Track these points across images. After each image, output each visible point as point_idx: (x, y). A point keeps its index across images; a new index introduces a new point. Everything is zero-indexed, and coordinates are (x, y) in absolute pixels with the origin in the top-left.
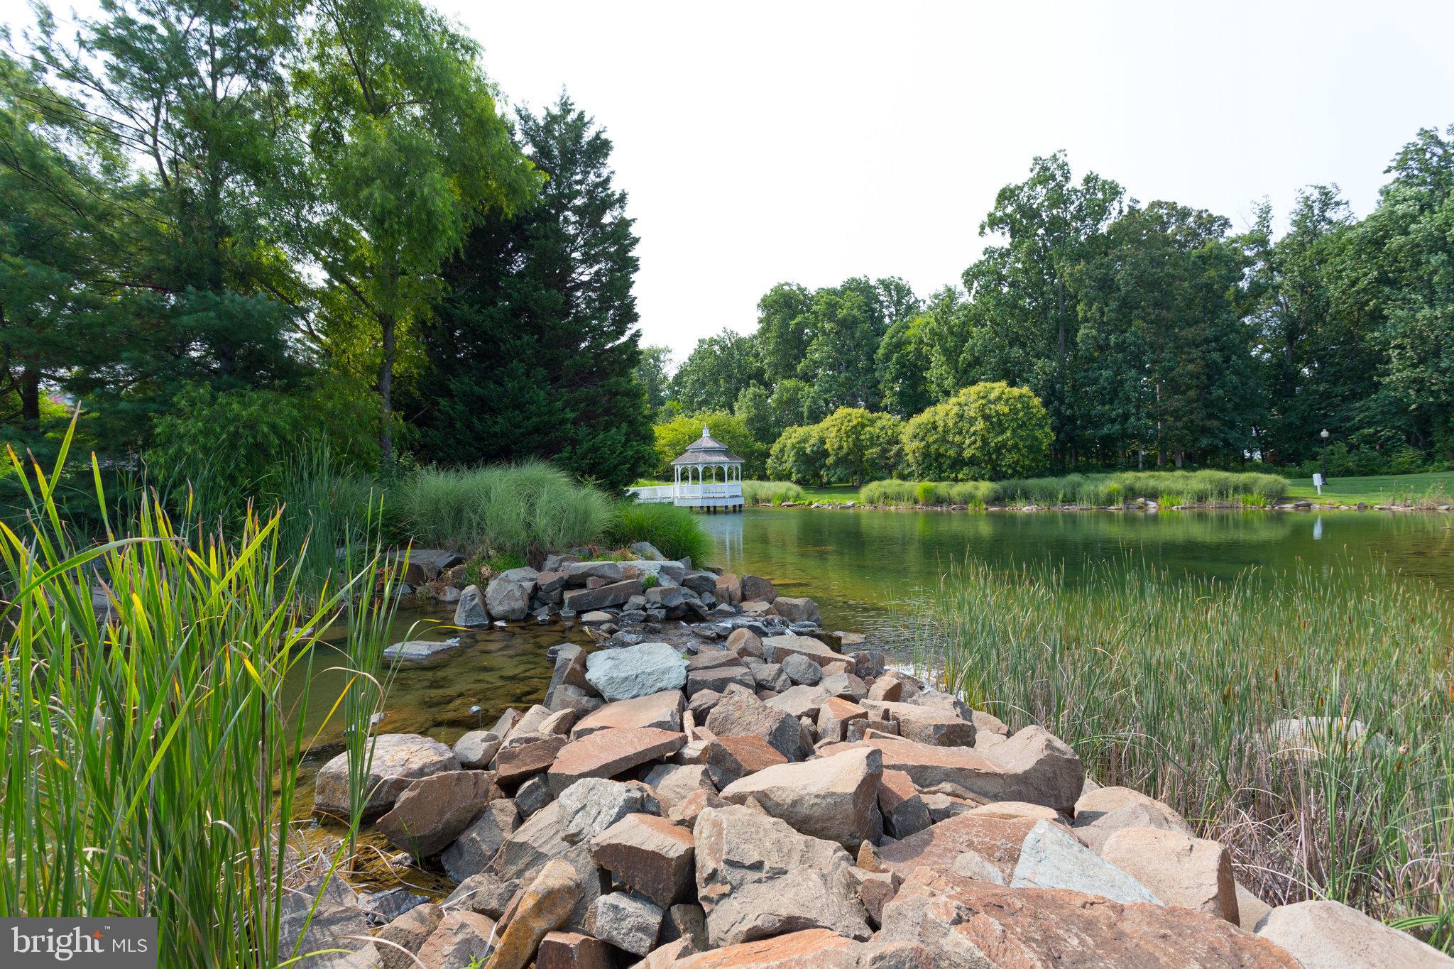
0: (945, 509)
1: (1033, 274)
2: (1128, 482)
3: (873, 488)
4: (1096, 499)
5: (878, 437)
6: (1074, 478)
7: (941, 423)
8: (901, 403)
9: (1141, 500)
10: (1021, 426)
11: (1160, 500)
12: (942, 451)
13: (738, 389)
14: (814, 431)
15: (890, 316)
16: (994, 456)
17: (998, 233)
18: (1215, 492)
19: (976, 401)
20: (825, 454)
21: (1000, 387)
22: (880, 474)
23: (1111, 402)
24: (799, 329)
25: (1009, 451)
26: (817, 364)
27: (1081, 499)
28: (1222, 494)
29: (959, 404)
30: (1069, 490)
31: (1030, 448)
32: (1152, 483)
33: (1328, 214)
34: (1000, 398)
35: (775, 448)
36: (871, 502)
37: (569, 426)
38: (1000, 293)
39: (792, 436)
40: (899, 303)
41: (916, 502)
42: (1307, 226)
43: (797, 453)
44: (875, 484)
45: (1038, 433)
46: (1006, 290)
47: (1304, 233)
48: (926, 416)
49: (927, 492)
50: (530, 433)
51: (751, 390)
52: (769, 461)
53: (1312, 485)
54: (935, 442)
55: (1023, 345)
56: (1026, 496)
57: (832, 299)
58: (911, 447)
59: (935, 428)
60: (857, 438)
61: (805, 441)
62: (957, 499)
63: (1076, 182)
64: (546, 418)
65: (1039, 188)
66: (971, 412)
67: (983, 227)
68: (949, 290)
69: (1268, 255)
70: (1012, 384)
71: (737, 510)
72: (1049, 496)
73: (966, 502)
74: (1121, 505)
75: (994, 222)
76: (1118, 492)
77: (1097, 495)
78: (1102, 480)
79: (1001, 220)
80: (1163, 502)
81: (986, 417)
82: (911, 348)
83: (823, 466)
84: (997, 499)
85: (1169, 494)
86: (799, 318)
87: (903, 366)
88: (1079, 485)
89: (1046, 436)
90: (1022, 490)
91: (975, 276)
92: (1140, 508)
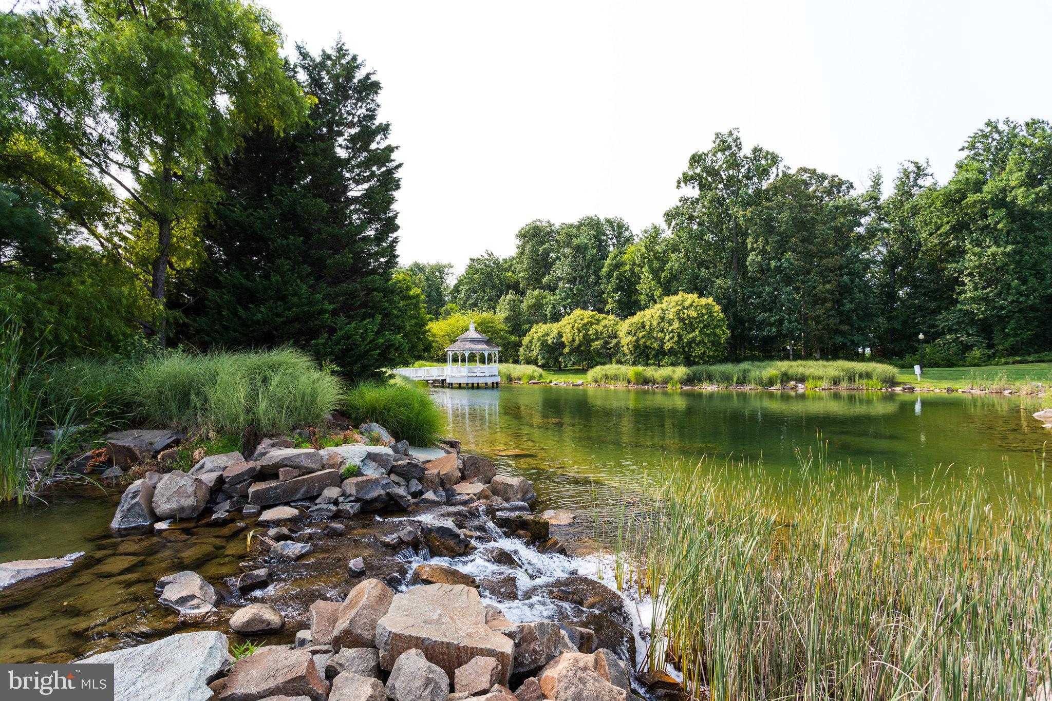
0: (650, 387)
1: (715, 218)
2: (783, 369)
3: (597, 371)
4: (760, 382)
5: (602, 333)
6: (745, 365)
7: (648, 323)
8: (620, 308)
9: (793, 383)
10: (706, 326)
11: (806, 383)
12: (648, 343)
13: (499, 297)
14: (554, 327)
15: (614, 245)
16: (687, 349)
17: (690, 186)
18: (846, 378)
19: (674, 307)
20: (563, 345)
21: (692, 298)
22: (604, 360)
23: (771, 310)
24: (547, 253)
25: (697, 345)
26: (559, 279)
27: (750, 381)
28: (851, 379)
29: (662, 309)
30: (741, 374)
31: (713, 343)
32: (801, 370)
33: (920, 182)
34: (691, 305)
35: (526, 340)
36: (596, 381)
37: (327, 316)
38: (691, 230)
39: (538, 331)
40: (619, 236)
41: (629, 382)
42: (904, 190)
43: (542, 344)
44: (599, 368)
45: (717, 331)
46: (695, 227)
47: (903, 194)
48: (637, 318)
49: (638, 375)
50: (291, 322)
51: (509, 296)
52: (521, 349)
53: (913, 373)
54: (643, 337)
55: (708, 268)
56: (710, 378)
57: (570, 232)
58: (626, 341)
59: (644, 327)
60: (586, 334)
61: (548, 335)
62: (660, 380)
63: (747, 151)
64: (306, 309)
65: (719, 155)
66: (670, 315)
67: (679, 183)
68: (655, 227)
69: (878, 208)
70: (701, 295)
71: (495, 386)
72: (726, 378)
73: (666, 383)
74: (779, 386)
75: (687, 179)
76: (776, 377)
77: (761, 379)
78: (765, 368)
79: (692, 177)
80: (810, 384)
81: (681, 320)
82: (628, 267)
83: (561, 354)
84: (689, 380)
85: (813, 378)
86: (546, 246)
87: (621, 281)
88: (749, 371)
89: (724, 334)
90: (707, 374)
91: (674, 217)
92: (792, 389)
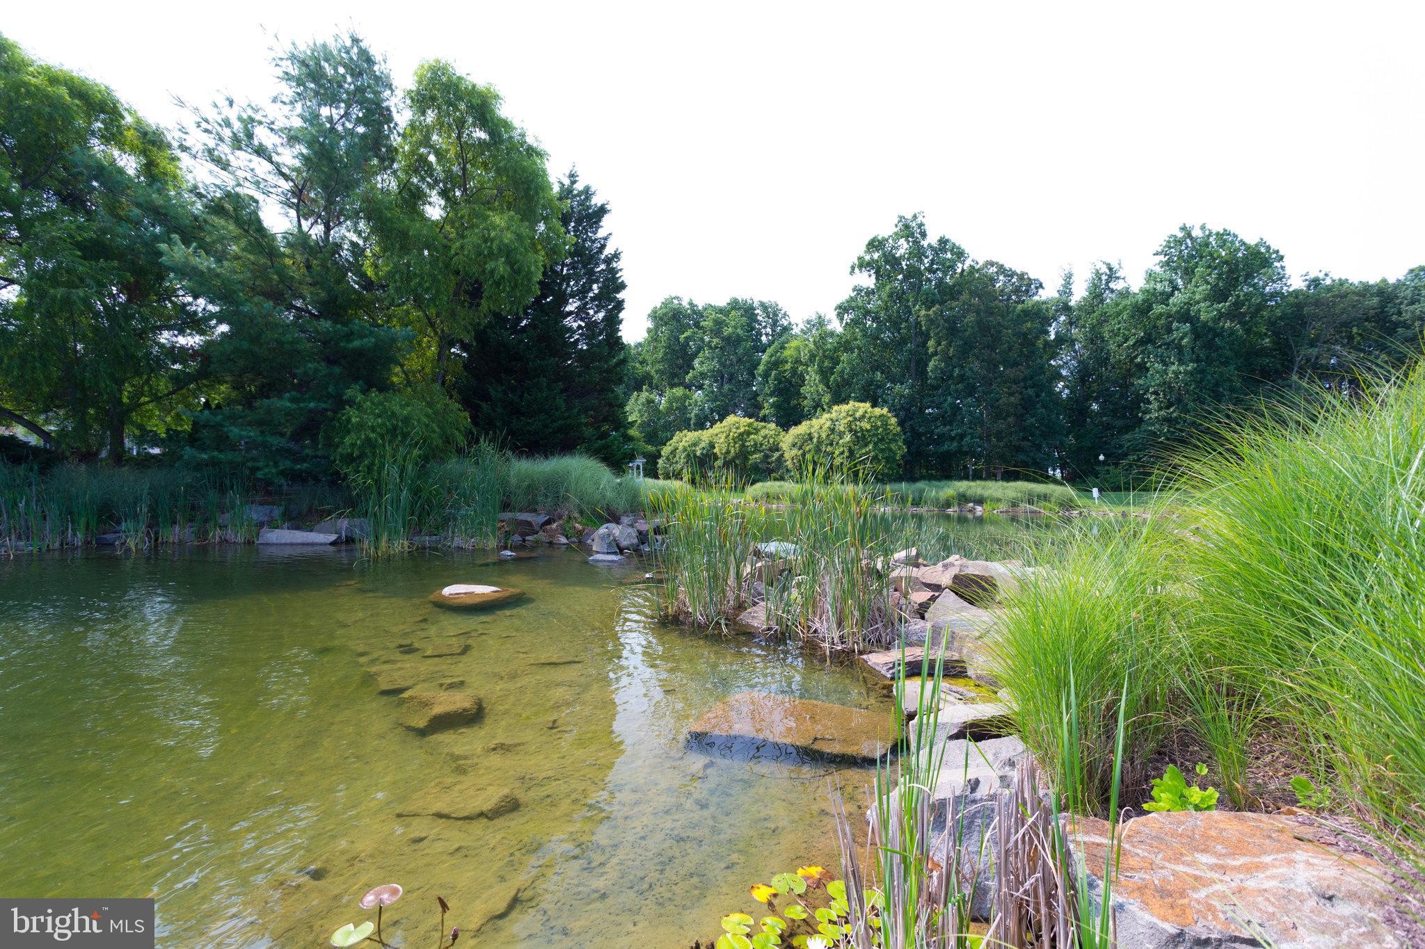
1: (892, 313)
2: (961, 490)
4: (936, 502)
5: (761, 445)
6: (921, 485)
7: (816, 435)
8: (779, 415)
9: (971, 505)
10: (881, 440)
11: (984, 505)
14: (703, 436)
15: (768, 335)
17: (865, 274)
18: (1025, 499)
19: (845, 418)
20: (714, 456)
21: (865, 407)
22: (763, 477)
23: (951, 423)
24: (687, 342)
26: (703, 375)
27: (926, 502)
28: (1029, 500)
29: (831, 420)
30: (916, 494)
31: (887, 458)
32: (979, 491)
33: (1112, 285)
34: (863, 417)
35: (666, 451)
36: (756, 500)
38: (866, 325)
39: (683, 439)
40: (774, 324)
42: (1097, 294)
44: (759, 485)
45: (893, 446)
46: (870, 323)
47: (1094, 297)
48: (802, 428)
51: (641, 393)
54: (810, 451)
55: (883, 372)
56: (884, 498)
57: (719, 316)
58: (790, 454)
59: (811, 439)
60: (743, 445)
61: (695, 445)
63: (932, 240)
65: (901, 241)
66: (841, 427)
67: (853, 268)
68: (820, 317)
69: (1069, 310)
70: (874, 404)
72: (902, 499)
74: (956, 508)
75: (862, 265)
76: (954, 498)
77: (937, 499)
78: (942, 488)
79: (869, 264)
80: (987, 507)
81: (853, 432)
82: (788, 366)
83: (712, 467)
85: (991, 500)
86: (687, 332)
87: (780, 382)
88: (925, 491)
89: (900, 449)
91: (846, 310)
92: (970, 511)
